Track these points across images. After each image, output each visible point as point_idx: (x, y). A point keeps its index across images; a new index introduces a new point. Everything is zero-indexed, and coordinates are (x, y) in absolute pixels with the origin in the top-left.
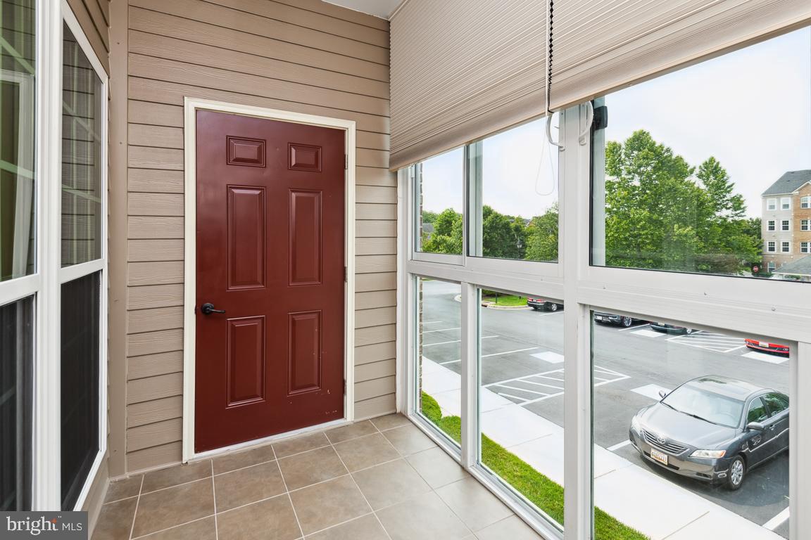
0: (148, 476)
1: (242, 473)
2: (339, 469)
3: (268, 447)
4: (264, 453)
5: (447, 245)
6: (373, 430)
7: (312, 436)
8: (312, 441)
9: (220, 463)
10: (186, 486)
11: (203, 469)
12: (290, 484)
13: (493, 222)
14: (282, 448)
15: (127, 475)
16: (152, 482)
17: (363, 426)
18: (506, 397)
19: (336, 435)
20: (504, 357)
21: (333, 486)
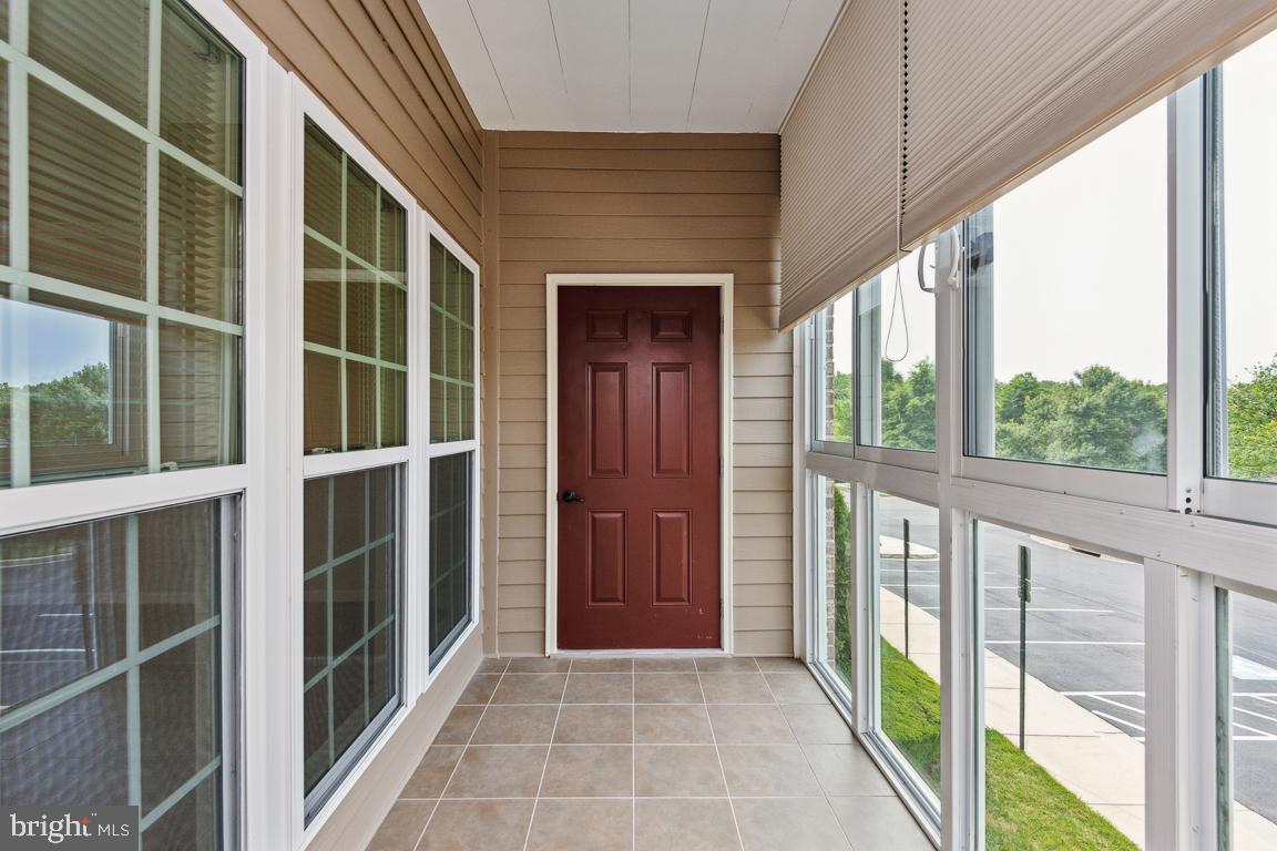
0: (514, 660)
1: (596, 676)
2: (697, 698)
3: (629, 661)
4: (623, 665)
5: (1013, 441)
6: (755, 668)
7: (678, 660)
8: (676, 665)
9: (579, 666)
10: (545, 676)
11: (563, 666)
12: (638, 697)
13: (1114, 398)
14: (644, 664)
15: (498, 655)
16: (517, 666)
17: (743, 662)
18: (1108, 721)
19: (705, 665)
20: (1116, 650)
21: (681, 710)
